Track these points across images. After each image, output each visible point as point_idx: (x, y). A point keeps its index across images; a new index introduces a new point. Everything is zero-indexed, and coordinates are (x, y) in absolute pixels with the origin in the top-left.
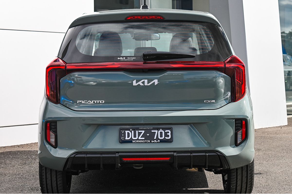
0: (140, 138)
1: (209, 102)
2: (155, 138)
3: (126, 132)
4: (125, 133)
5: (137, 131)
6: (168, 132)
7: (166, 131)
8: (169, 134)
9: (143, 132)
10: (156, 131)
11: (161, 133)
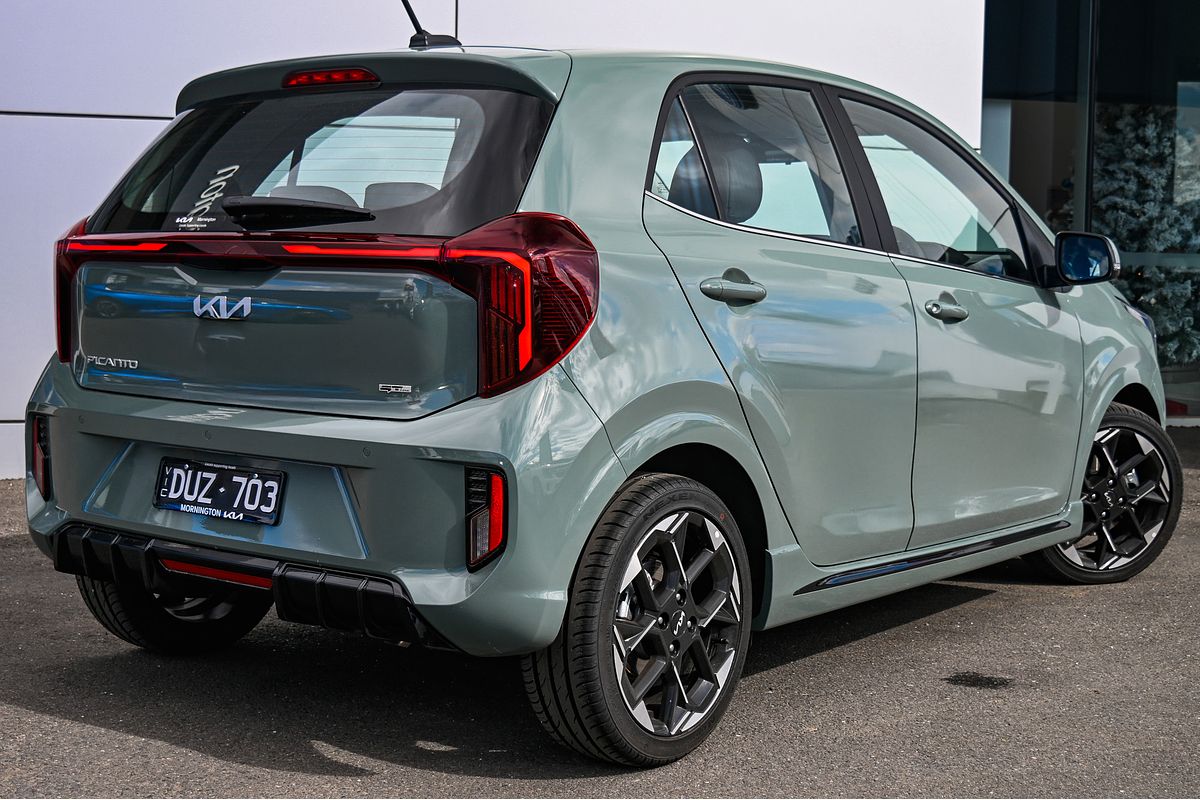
0: (201, 500)
1: (393, 390)
2: (235, 506)
3: (177, 471)
4: (171, 474)
5: (199, 473)
6: (271, 489)
7: (266, 485)
8: (272, 495)
9: (213, 477)
10: (243, 480)
11: (255, 487)
